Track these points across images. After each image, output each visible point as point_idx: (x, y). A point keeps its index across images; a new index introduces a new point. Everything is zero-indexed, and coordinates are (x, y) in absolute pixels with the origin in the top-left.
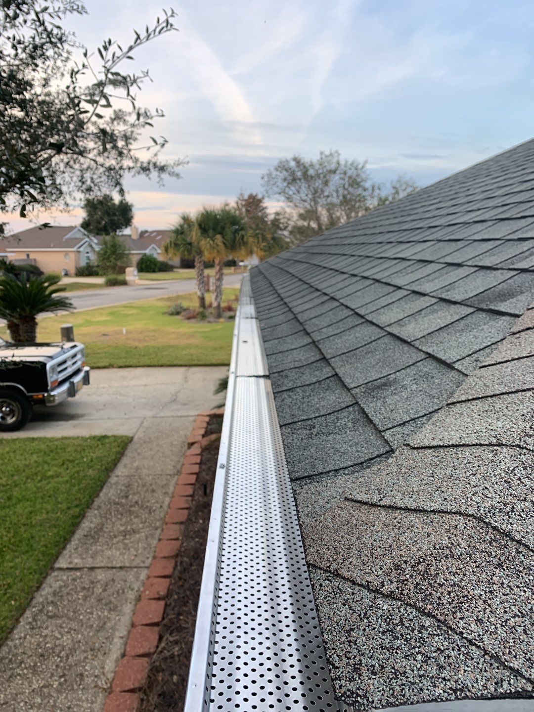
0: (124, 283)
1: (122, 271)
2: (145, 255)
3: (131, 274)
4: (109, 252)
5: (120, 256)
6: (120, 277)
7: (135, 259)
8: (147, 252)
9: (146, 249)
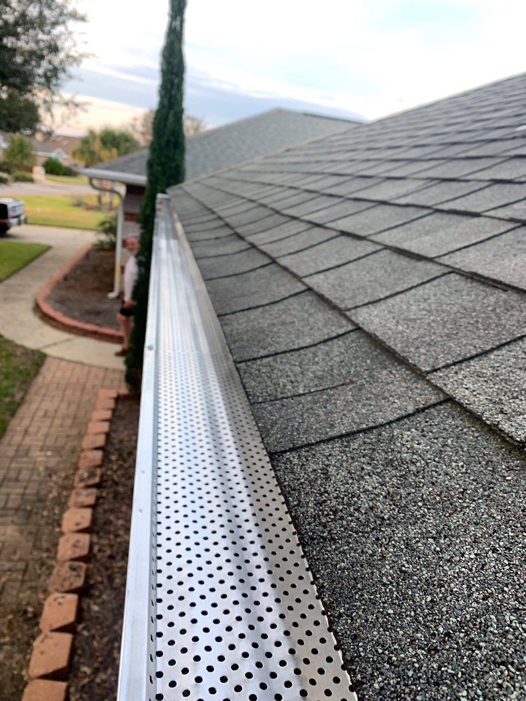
0: (31, 180)
1: (30, 170)
2: (50, 158)
3: (39, 173)
4: (16, 151)
5: (27, 156)
6: (28, 175)
7: (41, 161)
8: (53, 155)
9: (51, 151)
